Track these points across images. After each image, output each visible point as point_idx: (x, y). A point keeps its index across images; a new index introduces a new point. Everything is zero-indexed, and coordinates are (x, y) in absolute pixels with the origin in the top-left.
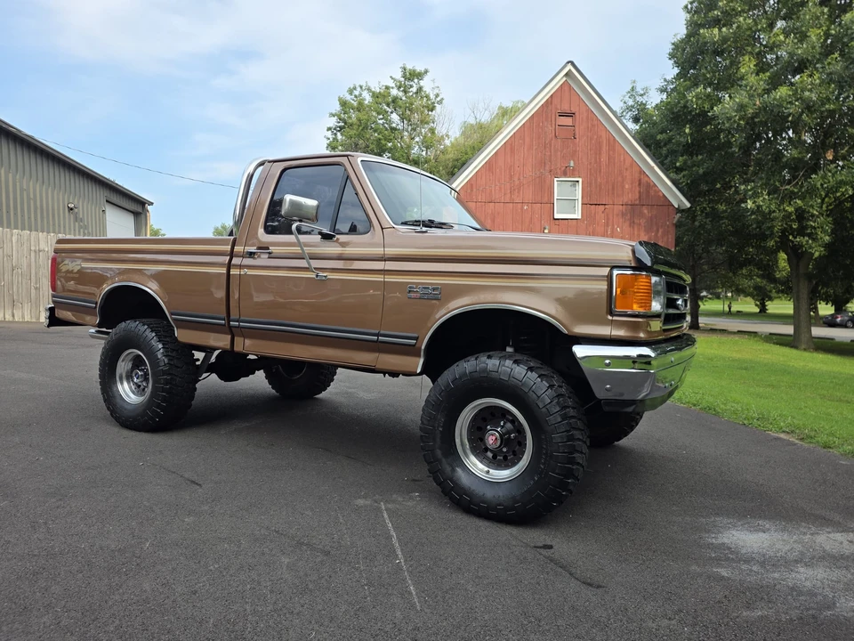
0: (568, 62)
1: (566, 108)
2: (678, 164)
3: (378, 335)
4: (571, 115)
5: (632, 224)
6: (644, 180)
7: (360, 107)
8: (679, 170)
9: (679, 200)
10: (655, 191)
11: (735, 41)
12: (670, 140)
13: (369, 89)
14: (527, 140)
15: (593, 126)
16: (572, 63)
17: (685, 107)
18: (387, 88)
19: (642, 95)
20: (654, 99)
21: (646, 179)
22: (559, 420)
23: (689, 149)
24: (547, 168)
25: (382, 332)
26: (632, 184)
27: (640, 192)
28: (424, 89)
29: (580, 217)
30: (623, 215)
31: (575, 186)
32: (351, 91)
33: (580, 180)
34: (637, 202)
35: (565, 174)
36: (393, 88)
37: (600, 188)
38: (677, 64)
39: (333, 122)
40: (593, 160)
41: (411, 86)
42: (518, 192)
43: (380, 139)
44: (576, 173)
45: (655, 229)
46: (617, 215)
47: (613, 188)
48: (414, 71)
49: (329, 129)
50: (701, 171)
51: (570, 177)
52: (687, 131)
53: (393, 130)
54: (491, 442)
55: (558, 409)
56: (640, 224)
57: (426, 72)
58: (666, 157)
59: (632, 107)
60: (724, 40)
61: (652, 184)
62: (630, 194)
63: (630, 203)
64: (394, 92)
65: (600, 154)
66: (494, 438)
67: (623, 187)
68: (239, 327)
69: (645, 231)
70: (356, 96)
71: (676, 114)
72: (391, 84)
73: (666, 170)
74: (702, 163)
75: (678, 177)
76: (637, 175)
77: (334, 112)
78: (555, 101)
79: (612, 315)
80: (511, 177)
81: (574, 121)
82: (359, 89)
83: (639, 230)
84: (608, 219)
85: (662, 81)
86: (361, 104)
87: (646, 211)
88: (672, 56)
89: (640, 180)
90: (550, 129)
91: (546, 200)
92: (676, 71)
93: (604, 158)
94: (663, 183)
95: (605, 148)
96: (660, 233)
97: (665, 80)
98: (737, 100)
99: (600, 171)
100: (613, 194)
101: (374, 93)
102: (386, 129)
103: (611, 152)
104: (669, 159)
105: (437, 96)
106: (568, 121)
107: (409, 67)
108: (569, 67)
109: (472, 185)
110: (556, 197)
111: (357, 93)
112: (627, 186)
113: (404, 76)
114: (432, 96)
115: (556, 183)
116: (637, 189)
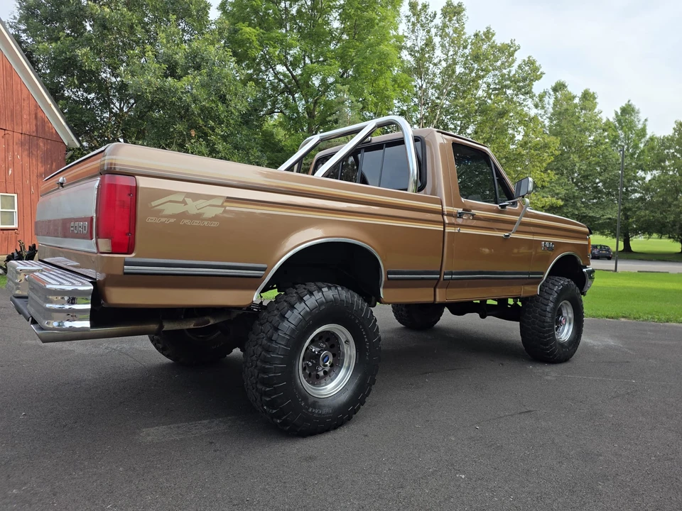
3: (529, 274)
5: (30, 153)
6: (40, 114)
9: (70, 138)
10: (49, 128)
21: (42, 114)
26: (30, 115)
27: (36, 125)
30: (22, 144)
34: (34, 134)
45: (50, 162)
46: (17, 143)
47: (12, 115)
56: (37, 156)
61: (46, 119)
62: (28, 127)
63: (28, 133)
67: (21, 116)
69: (41, 162)
76: (33, 108)
83: (36, 161)
87: (41, 144)
89: (36, 114)
100: (13, 121)
103: (9, 79)
112: (25, 116)
116: (34, 122)
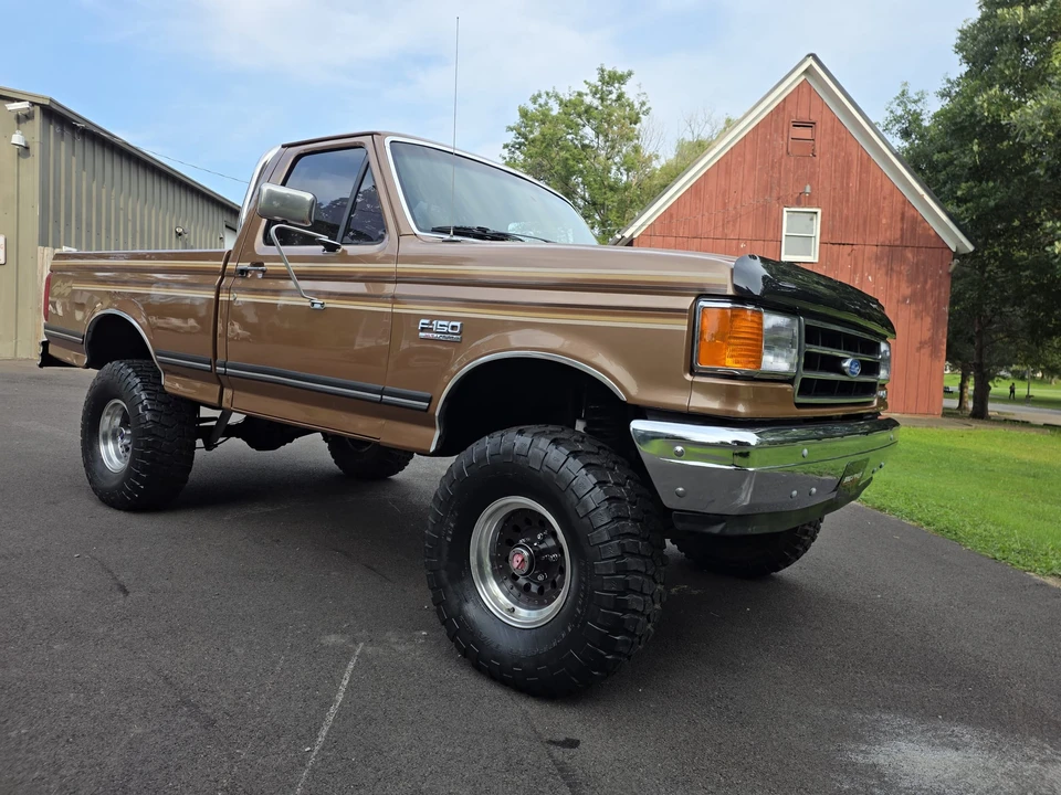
0: (809, 56)
1: (803, 116)
2: (959, 193)
3: (382, 392)
4: (810, 125)
5: (890, 271)
6: (909, 213)
7: (544, 118)
8: (960, 201)
9: (957, 240)
10: (924, 228)
11: (1049, 24)
12: (951, 162)
13: (557, 96)
14: (749, 157)
15: (839, 139)
16: (814, 56)
17: (972, 115)
18: (580, 94)
19: (915, 102)
20: (932, 106)
21: (912, 212)
22: (606, 538)
23: (978, 173)
24: (774, 194)
25: (388, 388)
26: (892, 218)
27: (902, 229)
28: (626, 96)
29: (817, 261)
30: (878, 258)
31: (812, 219)
32: (534, 100)
33: (819, 211)
34: (898, 243)
35: (798, 203)
36: (586, 94)
37: (847, 222)
38: (967, 59)
39: (511, 138)
40: (838, 186)
41: (611, 92)
42: (734, 226)
43: (567, 159)
44: (815, 201)
45: (922, 279)
46: (870, 259)
47: (865, 222)
48: (615, 73)
49: (506, 146)
50: (992, 203)
51: (805, 207)
52: (975, 148)
53: (585, 147)
54: (516, 565)
55: (606, 520)
56: (900, 273)
57: (630, 74)
58: (945, 183)
59: (902, 117)
60: (1033, 22)
61: (920, 218)
62: (889, 231)
63: (887, 243)
64: (588, 99)
65: (848, 178)
66: (520, 559)
67: (879, 222)
68: (225, 374)
69: (907, 281)
70: (540, 106)
71: (961, 124)
72: (585, 89)
73: (941, 203)
74: (996, 193)
75: (958, 211)
76: (899, 206)
77: (512, 125)
78: (789, 107)
79: (692, 372)
80: (725, 205)
81: (813, 134)
82: (544, 96)
83: (899, 281)
84: (856, 264)
85: (945, 81)
86: (545, 115)
87: (910, 255)
88: (960, 48)
89: (903, 214)
90: (780, 143)
91: (771, 236)
92: (965, 68)
93: (854, 183)
94: (937, 218)
95: (855, 169)
96: (928, 286)
97: (949, 81)
98: (1044, 103)
99: (847, 201)
100: (865, 230)
101: (561, 101)
102: (576, 147)
103: (864, 175)
104: (948, 186)
105: (643, 104)
106: (805, 133)
107: (608, 68)
108: (811, 61)
109: (671, 216)
110: (784, 233)
111: (542, 101)
112: (884, 221)
113: (602, 79)
114: (637, 105)
115: (785, 214)
116: (899, 225)
